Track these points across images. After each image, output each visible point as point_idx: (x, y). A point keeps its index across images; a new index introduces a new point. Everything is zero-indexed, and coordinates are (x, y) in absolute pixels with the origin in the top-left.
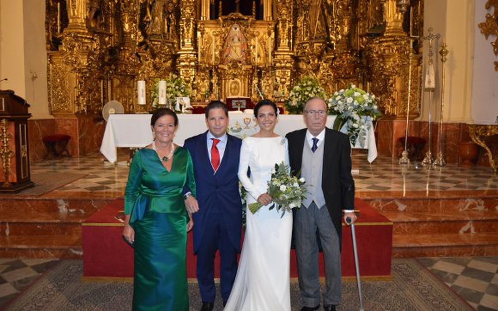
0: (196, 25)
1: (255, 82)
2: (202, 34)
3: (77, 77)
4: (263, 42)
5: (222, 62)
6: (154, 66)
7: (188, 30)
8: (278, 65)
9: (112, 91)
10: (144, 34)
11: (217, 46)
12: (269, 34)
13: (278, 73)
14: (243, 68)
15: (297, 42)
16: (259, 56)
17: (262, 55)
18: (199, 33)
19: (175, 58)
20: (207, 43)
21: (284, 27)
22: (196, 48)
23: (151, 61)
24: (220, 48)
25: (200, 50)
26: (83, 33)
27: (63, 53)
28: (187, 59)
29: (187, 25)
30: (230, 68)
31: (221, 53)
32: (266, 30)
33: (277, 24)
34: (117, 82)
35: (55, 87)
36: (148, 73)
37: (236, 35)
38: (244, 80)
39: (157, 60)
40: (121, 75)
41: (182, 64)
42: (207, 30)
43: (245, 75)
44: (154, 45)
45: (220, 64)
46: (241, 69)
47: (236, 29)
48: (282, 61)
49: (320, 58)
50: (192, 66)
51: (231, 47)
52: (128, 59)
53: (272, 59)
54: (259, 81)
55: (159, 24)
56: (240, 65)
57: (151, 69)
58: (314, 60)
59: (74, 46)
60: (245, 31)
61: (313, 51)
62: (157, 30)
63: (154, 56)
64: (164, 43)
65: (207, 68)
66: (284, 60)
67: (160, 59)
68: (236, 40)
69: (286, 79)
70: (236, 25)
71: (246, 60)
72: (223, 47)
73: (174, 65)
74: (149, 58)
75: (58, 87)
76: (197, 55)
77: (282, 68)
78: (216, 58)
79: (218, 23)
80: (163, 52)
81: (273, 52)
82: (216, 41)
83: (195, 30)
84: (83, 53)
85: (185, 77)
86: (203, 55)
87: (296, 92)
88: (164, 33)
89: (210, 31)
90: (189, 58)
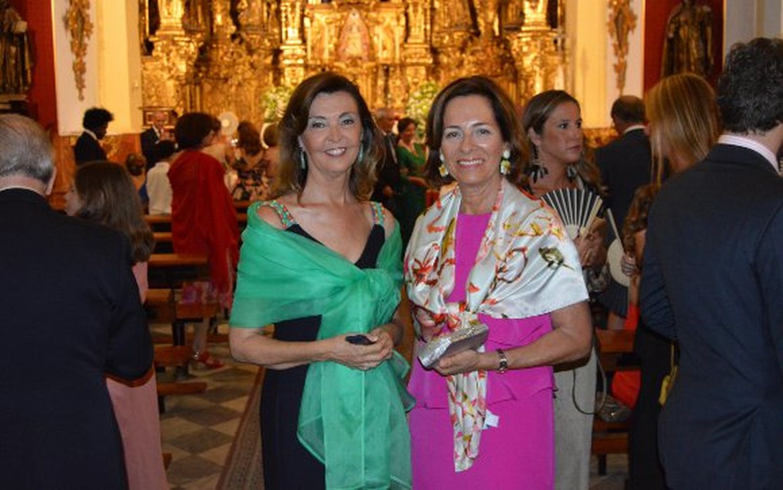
0: (303, 10)
1: (381, 82)
2: (312, 21)
3: (175, 86)
4: (389, 30)
5: (338, 58)
6: (252, 65)
7: (293, 18)
8: (408, 61)
9: (201, 99)
10: (237, 23)
11: (331, 37)
12: (398, 19)
13: (409, 71)
14: (365, 66)
15: (436, 28)
16: (384, 48)
17: (389, 46)
18: (307, 21)
19: (277, 53)
20: (318, 33)
21: (415, 11)
22: (304, 41)
23: (246, 57)
24: (335, 40)
25: (309, 43)
26: (181, 36)
27: (158, 58)
28: (293, 55)
29: (293, 11)
30: (348, 66)
31: (337, 46)
32: (394, 15)
33: (407, 7)
34: (207, 87)
35: (150, 97)
36: (243, 73)
37: (354, 24)
38: (367, 81)
39: (255, 57)
40: (213, 79)
41: (287, 62)
42: (317, 16)
43: (367, 75)
44: (251, 39)
45: (336, 60)
46: (361, 67)
47: (354, 14)
48: (413, 56)
49: (462, 50)
50: (300, 65)
51: (349, 39)
52: (222, 58)
53: (400, 53)
54: (386, 81)
55: (257, 11)
56: (359, 62)
57: (246, 69)
58: (454, 53)
59: (171, 51)
60: (366, 17)
61: (453, 41)
62: (254, 19)
63: (250, 52)
64: (263, 37)
65: (319, 66)
66: (416, 54)
67: (259, 55)
68: (355, 29)
69: (419, 78)
70: (354, 10)
71: (368, 56)
72: (339, 37)
73: (276, 62)
74: (244, 55)
75: (152, 96)
76: (306, 50)
77: (413, 65)
78: (331, 53)
79: (332, 7)
80: (262, 47)
81: (401, 46)
82: (329, 31)
83: (303, 17)
84: (182, 57)
85: (292, 79)
86: (313, 48)
87: (415, 99)
88: (262, 22)
89: (322, 17)
90: (296, 55)
